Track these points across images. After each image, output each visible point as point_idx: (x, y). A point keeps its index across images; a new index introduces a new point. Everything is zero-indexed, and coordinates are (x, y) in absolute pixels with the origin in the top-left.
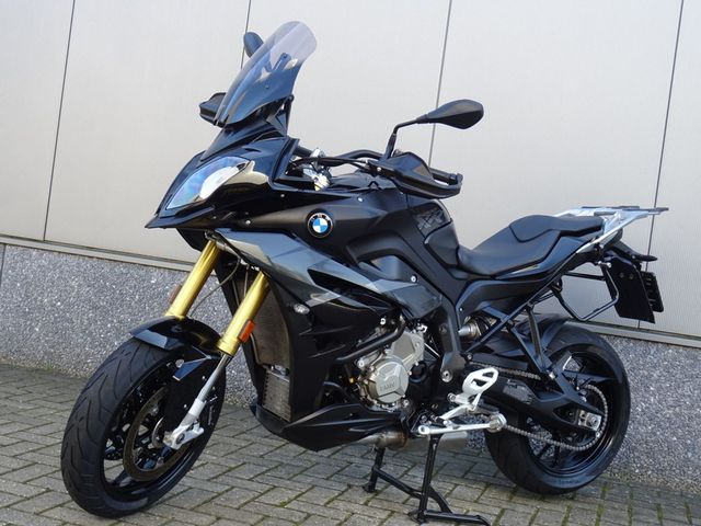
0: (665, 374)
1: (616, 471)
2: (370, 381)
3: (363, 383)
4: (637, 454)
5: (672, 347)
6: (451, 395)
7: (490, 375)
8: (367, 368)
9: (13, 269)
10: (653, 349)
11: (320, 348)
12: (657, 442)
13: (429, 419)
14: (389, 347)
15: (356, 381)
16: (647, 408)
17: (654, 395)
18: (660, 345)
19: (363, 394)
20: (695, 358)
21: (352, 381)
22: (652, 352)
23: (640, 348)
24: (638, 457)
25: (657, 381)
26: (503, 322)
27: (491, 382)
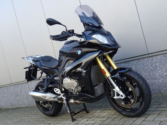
0: (160, 63)
1: (158, 94)
4: (161, 88)
5: (159, 55)
9: (31, 86)
10: (154, 58)
12: (165, 83)
16: (159, 74)
17: (159, 70)
18: (156, 56)
20: (166, 56)
22: (154, 59)
23: (151, 59)
24: (162, 88)
25: (159, 66)
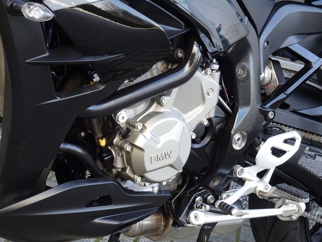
2: (133, 145)
3: (121, 148)
6: (239, 168)
7: (291, 141)
8: (131, 125)
11: (60, 88)
13: (205, 201)
14: (169, 94)
15: (110, 143)
19: (119, 164)
21: (103, 143)
26: (315, 67)
27: (291, 151)
